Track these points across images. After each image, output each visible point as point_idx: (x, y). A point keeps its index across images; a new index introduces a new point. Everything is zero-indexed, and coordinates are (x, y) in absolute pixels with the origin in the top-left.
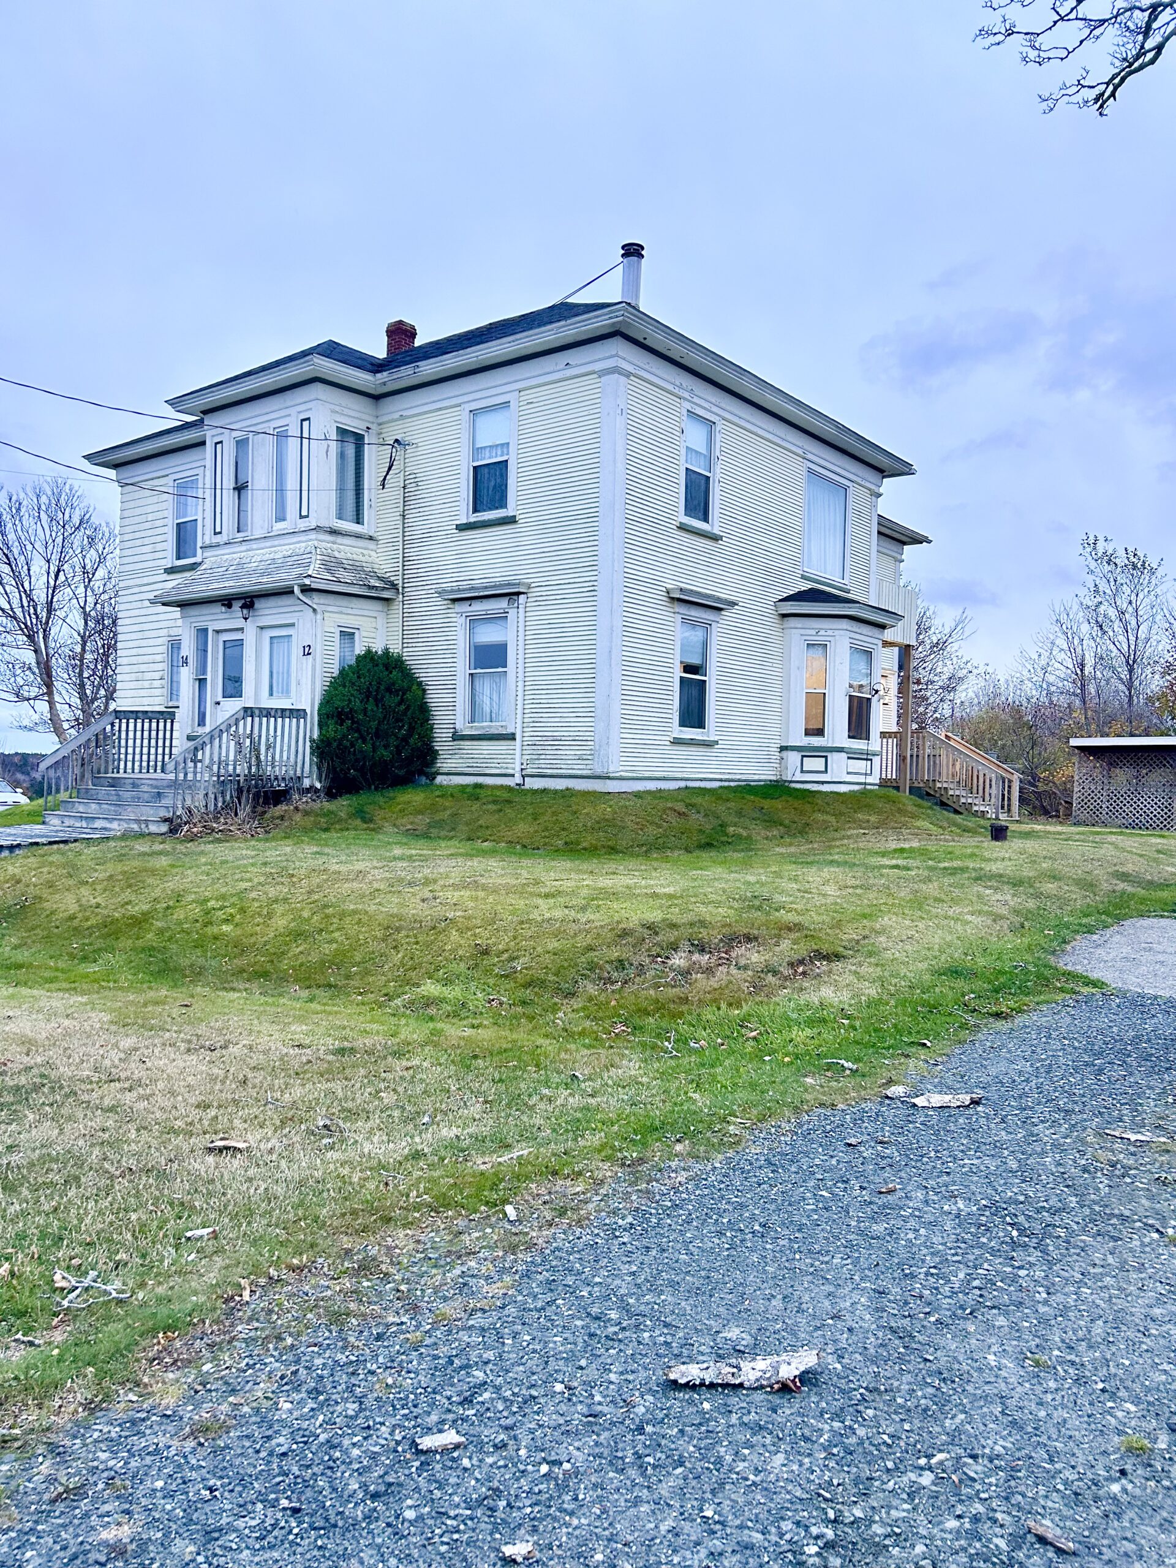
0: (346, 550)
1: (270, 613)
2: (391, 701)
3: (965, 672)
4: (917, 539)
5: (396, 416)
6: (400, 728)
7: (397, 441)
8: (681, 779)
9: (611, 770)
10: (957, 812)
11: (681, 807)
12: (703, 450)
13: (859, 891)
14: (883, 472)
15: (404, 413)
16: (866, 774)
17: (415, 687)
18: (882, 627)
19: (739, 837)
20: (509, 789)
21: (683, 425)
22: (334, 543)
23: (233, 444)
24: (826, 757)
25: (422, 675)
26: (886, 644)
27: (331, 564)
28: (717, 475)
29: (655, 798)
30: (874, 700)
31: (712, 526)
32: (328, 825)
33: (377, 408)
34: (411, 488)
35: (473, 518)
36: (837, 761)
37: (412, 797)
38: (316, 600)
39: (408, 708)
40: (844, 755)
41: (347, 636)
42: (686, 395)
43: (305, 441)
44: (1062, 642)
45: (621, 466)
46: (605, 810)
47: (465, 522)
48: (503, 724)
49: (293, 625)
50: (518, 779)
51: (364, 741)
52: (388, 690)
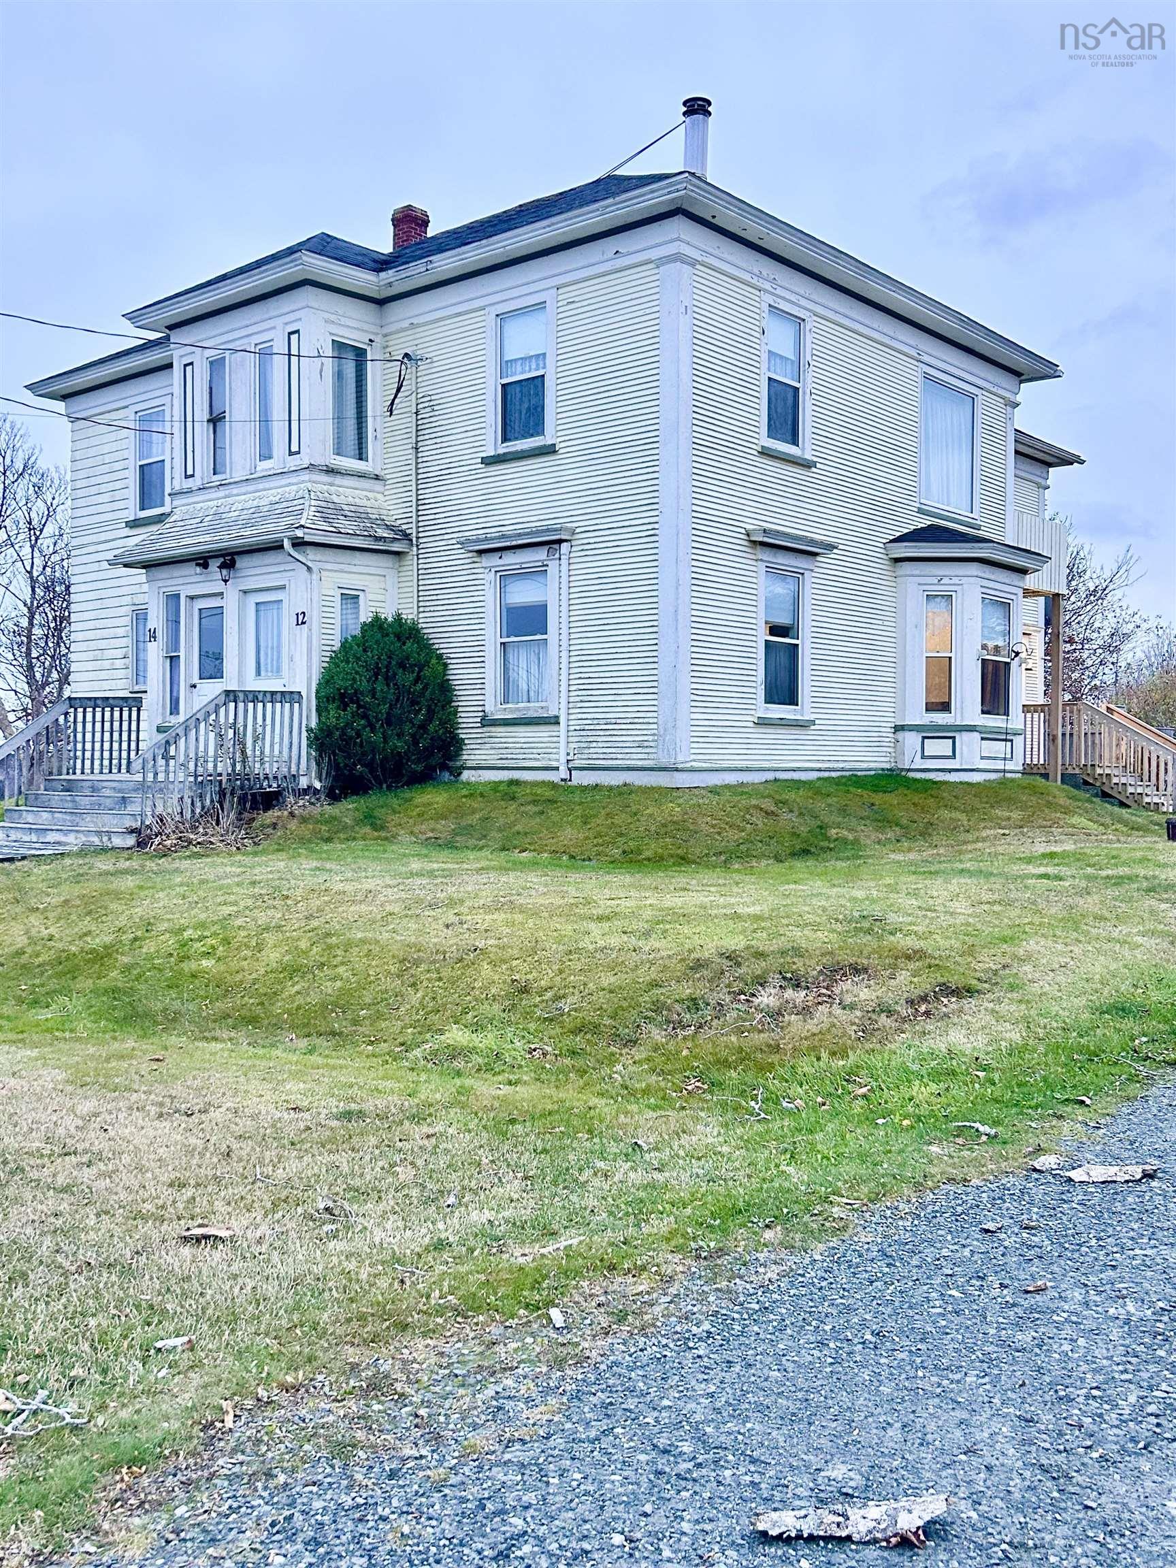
0: (347, 493)
1: (255, 573)
2: (405, 678)
3: (1131, 626)
4: (1066, 460)
5: (406, 324)
6: (417, 713)
7: (406, 355)
8: (769, 770)
9: (679, 759)
10: (1123, 805)
11: (768, 805)
12: (791, 355)
13: (997, 908)
14: (1019, 375)
15: (416, 321)
16: (1006, 759)
17: (434, 661)
18: (1023, 571)
19: (844, 841)
20: (553, 786)
21: (764, 324)
22: (331, 485)
23: (206, 365)
24: (954, 738)
25: (442, 645)
26: (1028, 593)
27: (328, 511)
28: (808, 385)
29: (736, 794)
30: (1014, 664)
31: (803, 449)
32: (330, 833)
33: (381, 315)
34: (425, 413)
35: (502, 449)
36: (968, 743)
37: (432, 797)
38: (311, 556)
39: (425, 688)
40: (977, 736)
41: (350, 599)
42: (767, 286)
43: (294, 360)
45: (686, 376)
46: (673, 809)
47: (492, 454)
48: (544, 704)
49: (283, 587)
50: (563, 773)
51: (373, 729)
52: (402, 665)
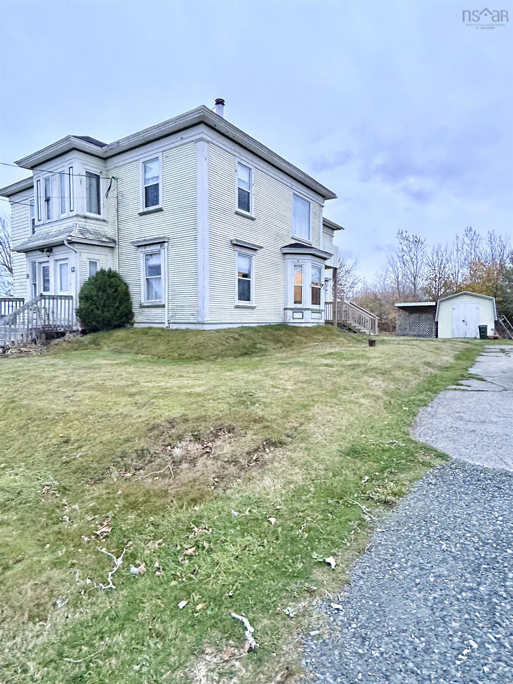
0: (91, 225)
1: (59, 253)
2: (110, 291)
3: (357, 281)
4: (339, 228)
5: (113, 166)
6: (115, 303)
7: (113, 177)
8: (240, 323)
9: (205, 320)
10: (355, 332)
11: (237, 336)
12: (246, 180)
14: (324, 197)
15: (117, 165)
16: (319, 319)
17: (122, 285)
18: (325, 259)
19: (261, 349)
20: (163, 329)
21: (236, 168)
22: (86, 222)
23: (44, 181)
24: (303, 312)
25: (127, 280)
26: (327, 267)
27: (83, 231)
28: (253, 192)
29: (225, 332)
30: (322, 289)
31: (251, 214)
32: (81, 346)
33: (105, 163)
34: (120, 198)
35: (146, 210)
36: (307, 313)
37: (121, 333)
38: (76, 247)
39: (118, 294)
40: (310, 311)
41: (93, 263)
42: (237, 155)
43: (71, 176)
44: (391, 269)
45: (206, 183)
46: (200, 338)
47: (142, 211)
48: (160, 300)
49: (67, 259)
50: (167, 325)
51: (98, 309)
52: (109, 286)
